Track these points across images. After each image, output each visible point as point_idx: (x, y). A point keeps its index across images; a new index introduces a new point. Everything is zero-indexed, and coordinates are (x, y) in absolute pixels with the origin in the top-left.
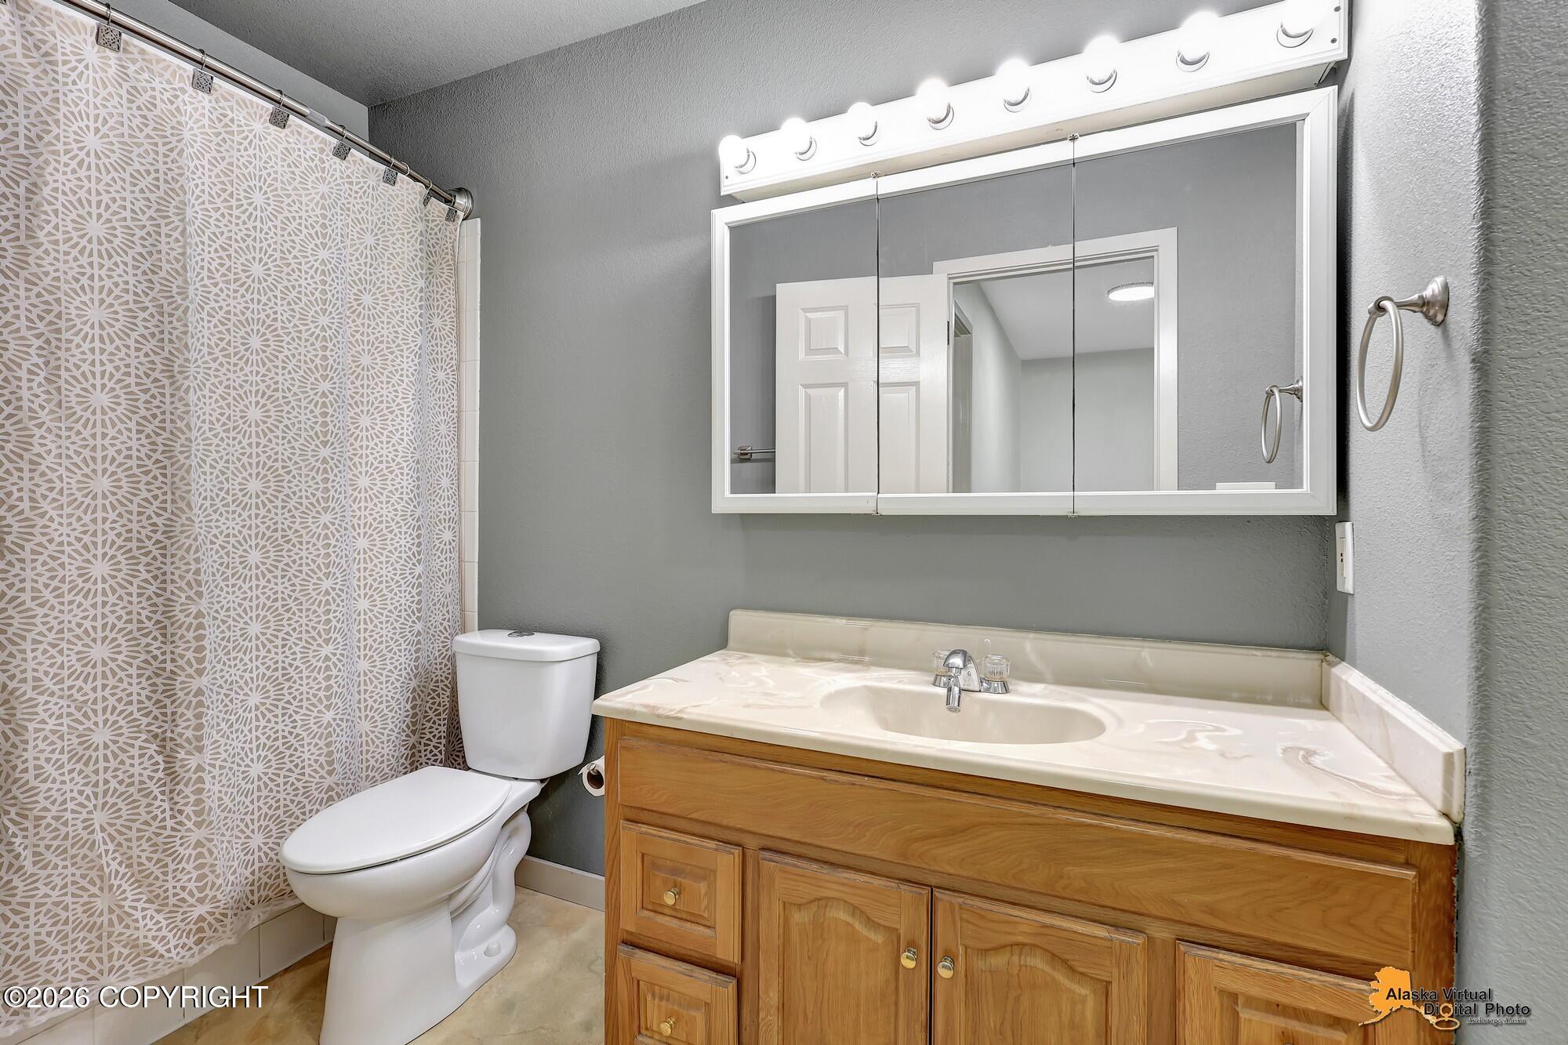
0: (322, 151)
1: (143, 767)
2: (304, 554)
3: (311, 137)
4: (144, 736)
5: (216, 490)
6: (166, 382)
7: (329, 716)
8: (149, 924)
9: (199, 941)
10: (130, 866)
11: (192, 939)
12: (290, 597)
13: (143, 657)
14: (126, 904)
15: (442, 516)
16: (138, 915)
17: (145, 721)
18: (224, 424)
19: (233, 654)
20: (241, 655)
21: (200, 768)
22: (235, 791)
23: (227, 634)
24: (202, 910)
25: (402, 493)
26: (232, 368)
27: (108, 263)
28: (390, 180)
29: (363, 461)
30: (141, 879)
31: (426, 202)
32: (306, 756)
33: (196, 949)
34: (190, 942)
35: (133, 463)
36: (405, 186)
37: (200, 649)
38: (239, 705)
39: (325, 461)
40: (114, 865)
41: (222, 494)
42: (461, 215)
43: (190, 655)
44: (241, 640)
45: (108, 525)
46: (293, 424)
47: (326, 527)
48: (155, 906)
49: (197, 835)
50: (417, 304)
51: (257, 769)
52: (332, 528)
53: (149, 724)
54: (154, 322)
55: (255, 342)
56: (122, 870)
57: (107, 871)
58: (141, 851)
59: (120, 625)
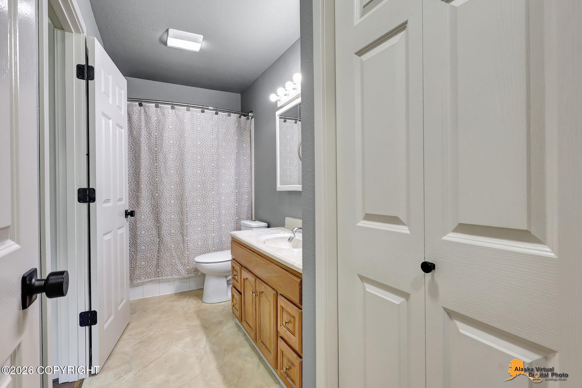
0: (212, 115)
1: (179, 238)
2: (209, 200)
3: (209, 113)
4: (179, 233)
5: (191, 187)
6: (182, 167)
7: (213, 235)
8: (180, 267)
9: (188, 273)
10: (177, 256)
11: (187, 272)
12: (206, 209)
13: (179, 218)
14: (177, 262)
15: (245, 192)
16: (178, 265)
17: (180, 230)
18: (193, 174)
19: (195, 219)
20: (196, 220)
21: (187, 240)
22: (195, 246)
23: (194, 215)
24: (188, 267)
25: (232, 187)
26: (194, 163)
27: (173, 147)
28: (229, 115)
29: (223, 180)
30: (179, 258)
31: (240, 117)
32: (209, 242)
33: (187, 274)
34: (186, 273)
35: (177, 183)
36: (233, 116)
37: (187, 217)
38: (196, 230)
39: (213, 180)
40: (175, 255)
41: (192, 188)
42: (250, 118)
43: (186, 218)
44: (196, 217)
45: (174, 194)
46: (206, 173)
47: (213, 194)
48: (181, 264)
49: (187, 253)
50: (236, 143)
51: (200, 243)
52: (215, 195)
53: (180, 231)
54: (180, 157)
55: (199, 157)
56: (176, 256)
57: (174, 255)
58: (179, 253)
59: (176, 212)
